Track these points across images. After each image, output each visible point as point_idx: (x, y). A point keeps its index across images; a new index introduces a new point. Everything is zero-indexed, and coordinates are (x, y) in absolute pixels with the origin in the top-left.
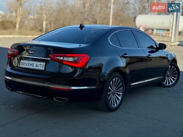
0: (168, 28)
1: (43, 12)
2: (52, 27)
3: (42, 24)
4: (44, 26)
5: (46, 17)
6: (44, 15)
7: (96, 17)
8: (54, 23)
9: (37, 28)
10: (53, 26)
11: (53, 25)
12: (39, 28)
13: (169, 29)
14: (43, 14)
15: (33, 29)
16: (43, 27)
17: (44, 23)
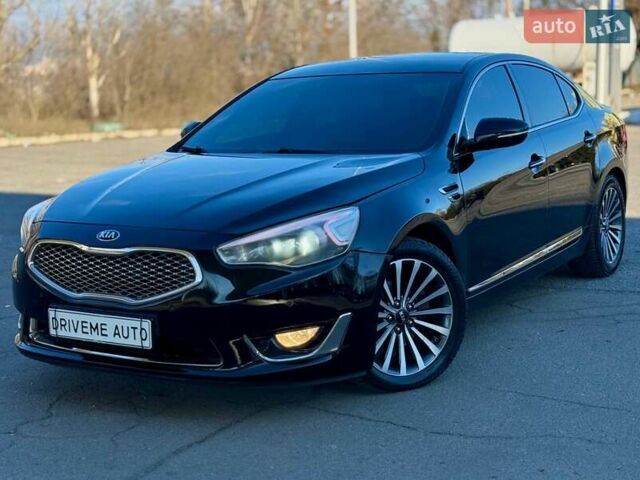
0: (573, 64)
1: (83, 43)
2: (127, 97)
3: (85, 88)
4: (94, 97)
5: (96, 63)
6: (89, 53)
7: (290, 48)
8: (132, 83)
9: (69, 105)
10: (131, 95)
11: (128, 90)
12: (76, 106)
13: (577, 65)
14: (84, 50)
15: (52, 113)
16: (88, 100)
17: (94, 84)
